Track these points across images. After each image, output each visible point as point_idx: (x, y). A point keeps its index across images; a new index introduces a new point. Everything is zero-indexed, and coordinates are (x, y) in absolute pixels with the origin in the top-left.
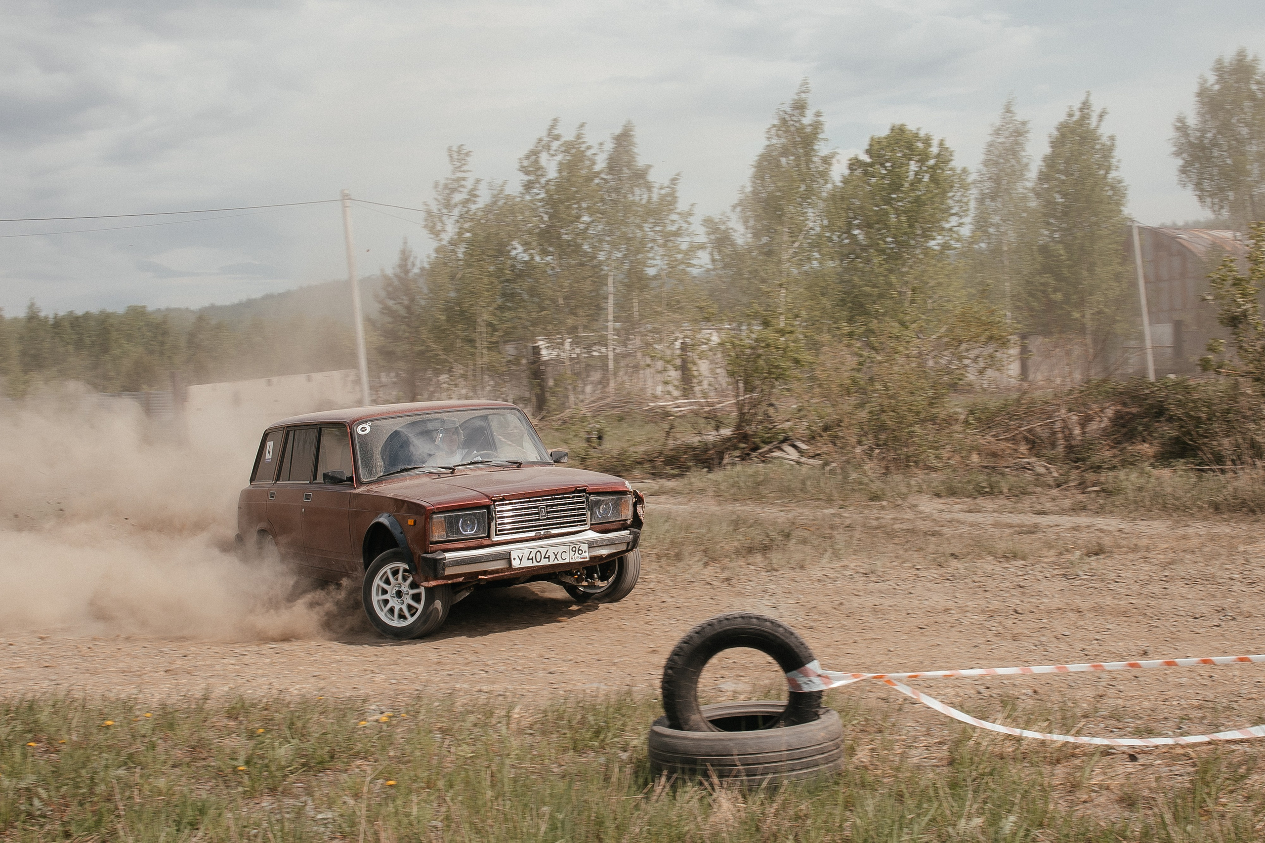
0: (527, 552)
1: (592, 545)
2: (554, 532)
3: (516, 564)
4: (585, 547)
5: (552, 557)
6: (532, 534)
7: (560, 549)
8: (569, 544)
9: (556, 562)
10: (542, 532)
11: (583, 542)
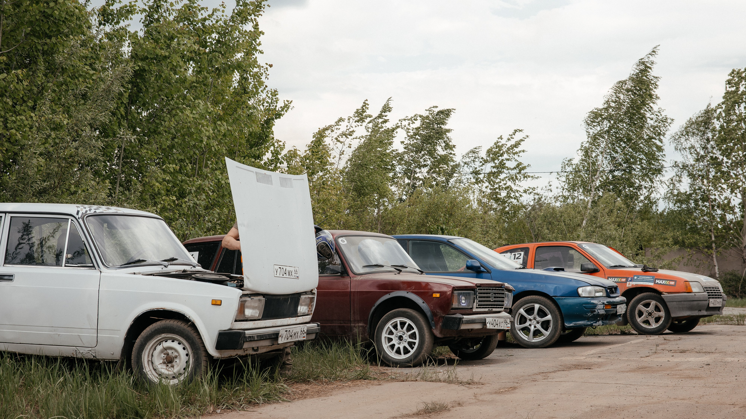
0: (491, 320)
3: (489, 326)
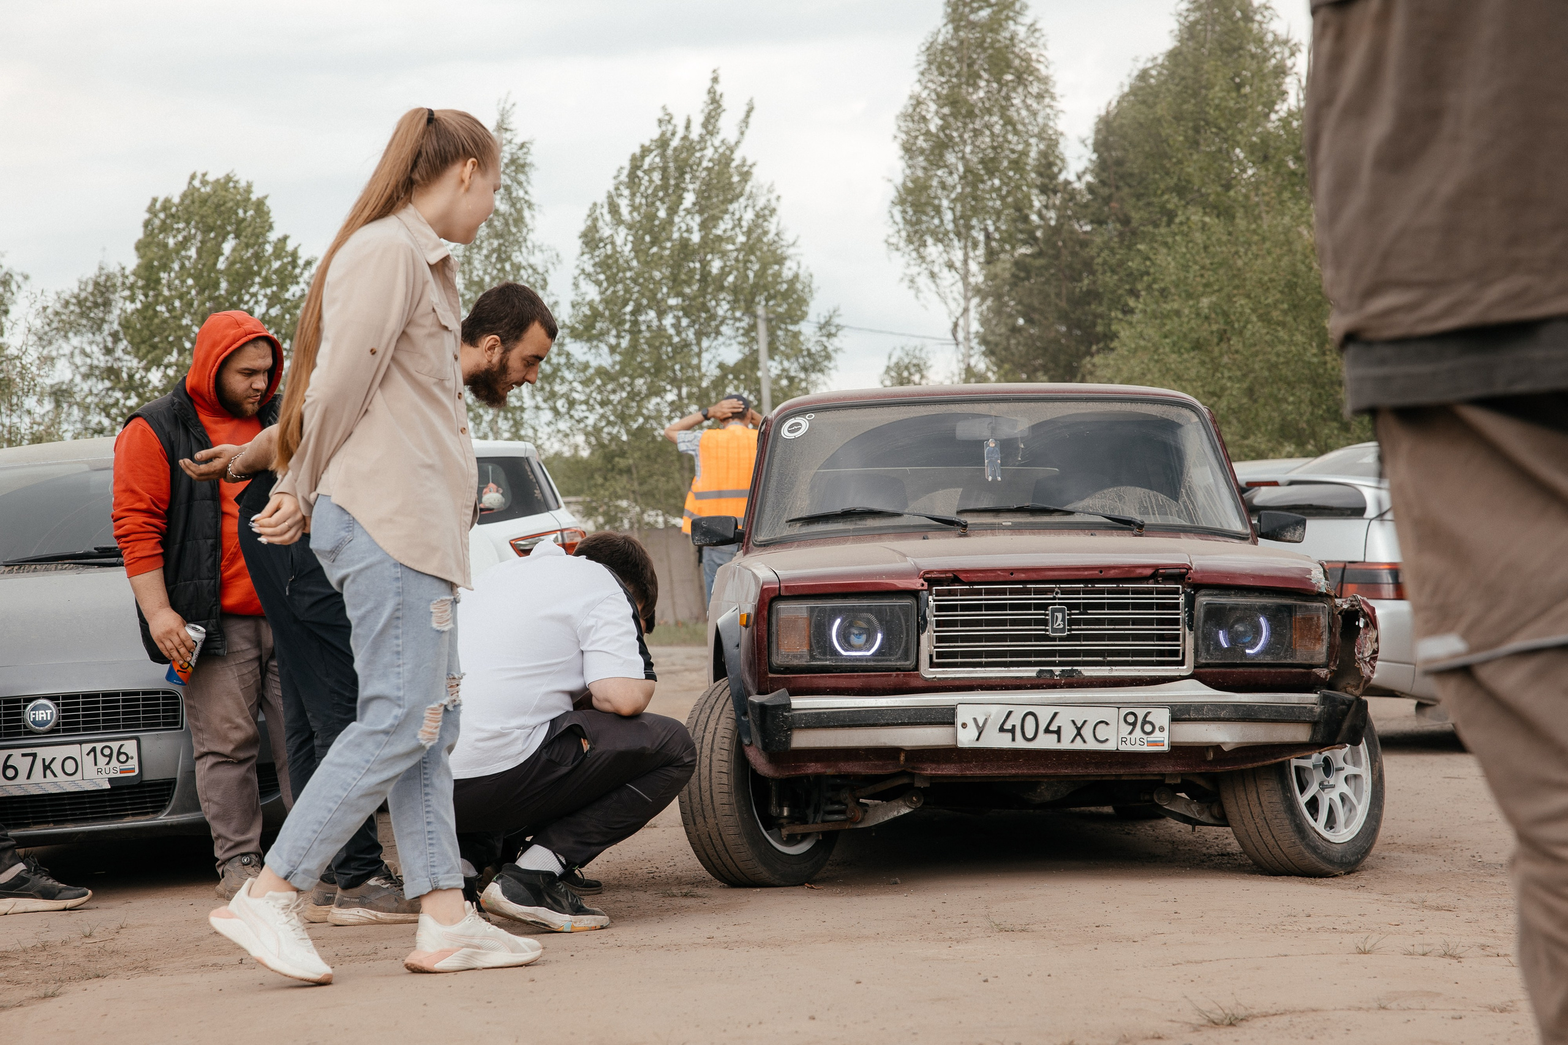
0: (997, 713)
1: (1180, 714)
2: (1088, 672)
3: (967, 737)
4: (1161, 717)
5: (1068, 732)
6: (1031, 672)
7: (1093, 715)
8: (1118, 705)
9: (1078, 745)
10: (1057, 670)
11: (1160, 705)
